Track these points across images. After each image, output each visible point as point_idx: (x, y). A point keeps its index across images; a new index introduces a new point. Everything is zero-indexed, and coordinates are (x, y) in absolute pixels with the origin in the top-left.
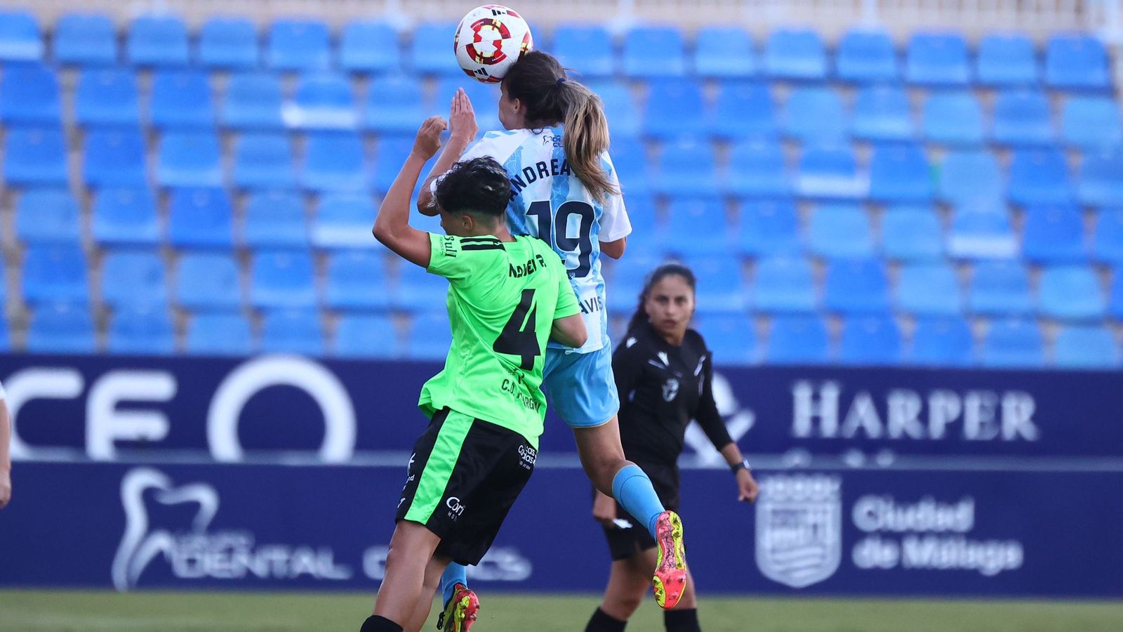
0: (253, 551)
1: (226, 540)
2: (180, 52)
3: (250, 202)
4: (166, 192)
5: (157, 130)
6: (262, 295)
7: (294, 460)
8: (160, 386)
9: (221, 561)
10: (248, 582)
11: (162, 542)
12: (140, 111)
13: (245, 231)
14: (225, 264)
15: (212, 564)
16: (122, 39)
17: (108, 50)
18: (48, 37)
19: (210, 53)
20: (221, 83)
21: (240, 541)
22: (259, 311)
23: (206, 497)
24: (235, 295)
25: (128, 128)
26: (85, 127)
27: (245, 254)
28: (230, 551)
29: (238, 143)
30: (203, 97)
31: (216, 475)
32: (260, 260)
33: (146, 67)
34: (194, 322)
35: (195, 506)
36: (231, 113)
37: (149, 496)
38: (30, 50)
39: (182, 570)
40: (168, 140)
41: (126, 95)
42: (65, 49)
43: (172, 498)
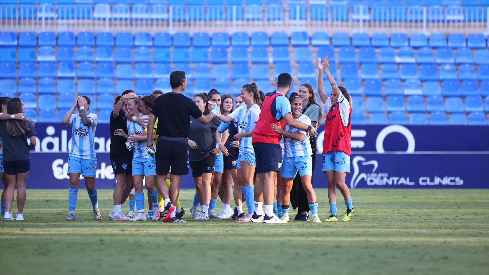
0: (388, 178)
1: (380, 175)
2: (367, 43)
3: (386, 83)
4: (363, 80)
5: (361, 64)
6: (390, 108)
7: (399, 153)
8: (362, 133)
9: (379, 180)
10: (387, 186)
11: (363, 175)
12: (357, 59)
13: (385, 91)
14: (380, 100)
15: (377, 181)
16: (351, 39)
17: (348, 42)
18: (331, 39)
19: (374, 43)
20: (377, 50)
21: (385, 175)
22: (389, 112)
23: (375, 163)
24: (383, 108)
25: (353, 63)
26: (341, 63)
27: (385, 97)
28: (382, 178)
29: (382, 67)
30: (373, 55)
31: (378, 157)
32: (388, 99)
33: (357, 47)
34: (371, 115)
35: (373, 166)
36: (381, 59)
37: (359, 163)
38: (327, 43)
39: (369, 183)
40: (363, 66)
41: (353, 54)
42: (335, 42)
43: (365, 164)
